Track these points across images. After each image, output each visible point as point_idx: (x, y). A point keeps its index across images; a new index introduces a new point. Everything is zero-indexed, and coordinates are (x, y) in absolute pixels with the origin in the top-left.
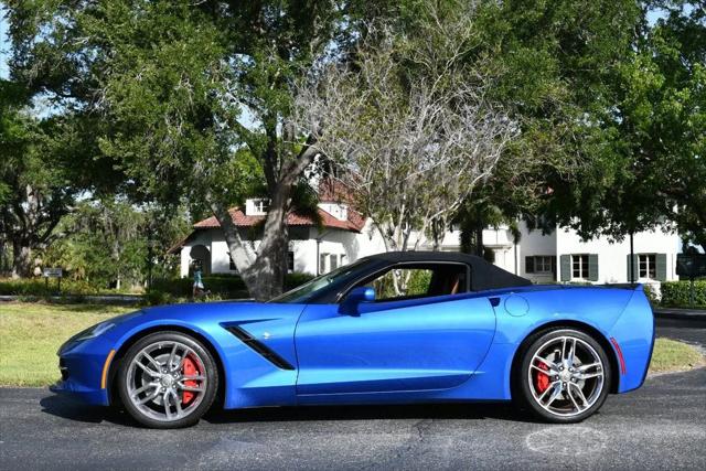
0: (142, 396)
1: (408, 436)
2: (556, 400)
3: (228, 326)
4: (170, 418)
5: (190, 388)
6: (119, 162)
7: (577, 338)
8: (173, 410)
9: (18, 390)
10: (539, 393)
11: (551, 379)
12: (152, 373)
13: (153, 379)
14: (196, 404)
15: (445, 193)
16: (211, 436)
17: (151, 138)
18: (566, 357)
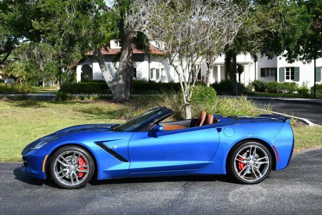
0: (61, 175)
1: (178, 193)
2: (247, 174)
3: (98, 143)
4: (73, 184)
5: (81, 171)
7: (256, 146)
8: (75, 180)
10: (239, 170)
11: (244, 165)
12: (65, 165)
13: (65, 167)
14: (85, 178)
15: (210, 52)
16: (92, 193)
17: (59, 20)
18: (252, 155)
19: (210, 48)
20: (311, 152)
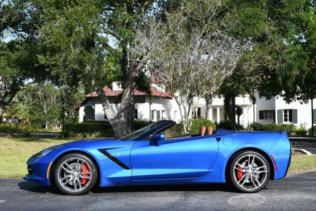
0: (64, 181)
1: (179, 198)
2: (246, 183)
3: (101, 151)
4: (76, 190)
5: (85, 178)
6: (48, 67)
7: (255, 155)
8: (78, 187)
9: (7, 180)
10: (238, 179)
11: (243, 173)
12: (69, 171)
13: (69, 174)
14: (87, 185)
15: (209, 83)
16: (94, 198)
17: (64, 55)
18: (250, 164)
19: (210, 79)
20: (308, 173)
